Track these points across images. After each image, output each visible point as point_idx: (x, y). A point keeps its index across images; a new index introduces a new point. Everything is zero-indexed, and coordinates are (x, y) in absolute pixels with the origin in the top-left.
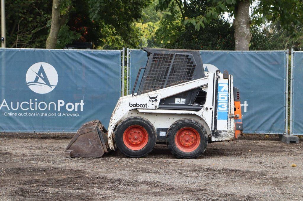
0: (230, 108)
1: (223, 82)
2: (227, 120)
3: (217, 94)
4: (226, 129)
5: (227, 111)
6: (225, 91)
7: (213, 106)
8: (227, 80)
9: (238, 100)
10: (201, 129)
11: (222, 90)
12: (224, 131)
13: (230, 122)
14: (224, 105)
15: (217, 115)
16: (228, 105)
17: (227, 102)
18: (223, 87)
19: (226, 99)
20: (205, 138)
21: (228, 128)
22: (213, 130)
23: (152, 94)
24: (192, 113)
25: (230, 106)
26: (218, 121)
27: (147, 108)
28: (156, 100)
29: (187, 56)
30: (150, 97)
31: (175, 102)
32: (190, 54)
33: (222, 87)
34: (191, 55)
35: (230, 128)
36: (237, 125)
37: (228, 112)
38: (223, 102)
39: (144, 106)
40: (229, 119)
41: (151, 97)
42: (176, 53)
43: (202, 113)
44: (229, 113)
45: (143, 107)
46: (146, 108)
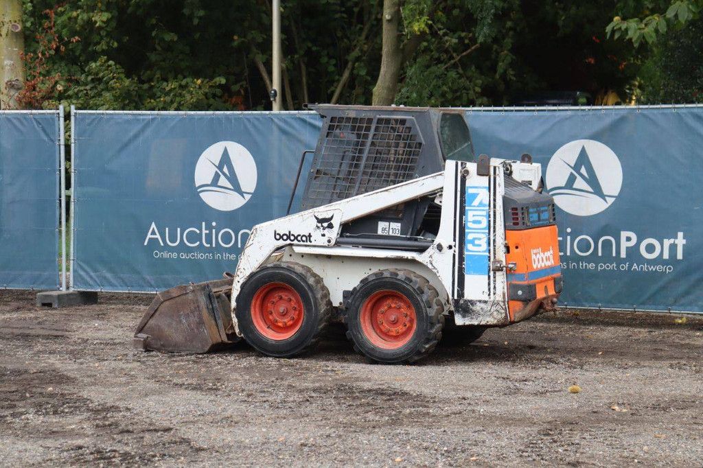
0: (494, 246)
1: (476, 183)
2: (487, 277)
3: (463, 212)
4: (485, 298)
5: (487, 254)
6: (481, 204)
7: (455, 240)
8: (486, 178)
9: (516, 227)
10: (418, 294)
11: (476, 202)
12: (480, 301)
13: (495, 281)
14: (480, 239)
15: (465, 263)
16: (489, 239)
17: (487, 231)
18: (478, 194)
19: (484, 224)
20: (427, 315)
21: (489, 295)
22: (456, 297)
23: (323, 211)
24: (409, 258)
25: (494, 241)
26: (467, 278)
27: (311, 244)
28: (331, 226)
29: (403, 122)
30: (317, 218)
31: (377, 232)
32: (411, 117)
33: (475, 196)
34: (410, 119)
35: (494, 294)
36: (512, 288)
37: (489, 257)
38: (478, 233)
39: (304, 239)
40: (492, 274)
41: (320, 217)
42: (378, 116)
43: (431, 256)
44: (492, 259)
45: (303, 241)
46: (309, 243)
